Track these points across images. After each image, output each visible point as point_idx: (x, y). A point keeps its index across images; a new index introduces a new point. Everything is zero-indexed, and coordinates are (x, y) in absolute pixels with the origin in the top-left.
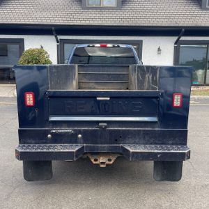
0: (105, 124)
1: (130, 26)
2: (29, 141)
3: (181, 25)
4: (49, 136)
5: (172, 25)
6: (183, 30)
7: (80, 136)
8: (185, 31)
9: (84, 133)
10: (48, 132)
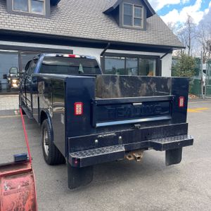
0: (139, 125)
1: (63, 36)
2: (78, 149)
3: (106, 39)
4: (96, 141)
5: (100, 38)
6: (109, 44)
7: (120, 137)
8: (111, 45)
9: (123, 135)
10: (95, 137)
